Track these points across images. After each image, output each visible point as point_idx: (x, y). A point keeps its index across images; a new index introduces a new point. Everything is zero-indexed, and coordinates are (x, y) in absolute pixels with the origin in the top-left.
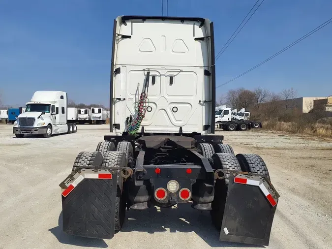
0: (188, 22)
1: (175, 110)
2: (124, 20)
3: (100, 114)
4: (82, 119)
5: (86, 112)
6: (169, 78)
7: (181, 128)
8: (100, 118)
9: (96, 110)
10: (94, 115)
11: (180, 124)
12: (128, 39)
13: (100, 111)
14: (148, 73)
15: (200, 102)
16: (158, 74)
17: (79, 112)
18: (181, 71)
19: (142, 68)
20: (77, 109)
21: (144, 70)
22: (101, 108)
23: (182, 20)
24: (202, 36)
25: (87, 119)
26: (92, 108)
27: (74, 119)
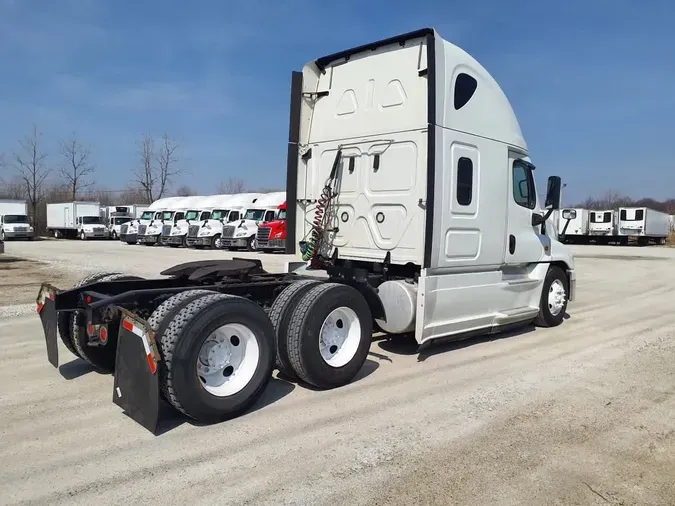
0: (410, 42)
1: (380, 218)
2: (322, 65)
3: (641, 223)
4: (599, 234)
5: (607, 218)
6: (373, 157)
7: (389, 254)
8: (639, 231)
9: (631, 213)
10: (625, 224)
11: (387, 244)
12: (325, 97)
13: (639, 216)
14: (339, 153)
15: (421, 201)
16: (358, 153)
17: (592, 218)
18: (391, 142)
20: (586, 212)
21: (330, 150)
22: (644, 209)
23: (403, 41)
24: (426, 67)
25: (610, 234)
26: (620, 209)
27: (580, 233)
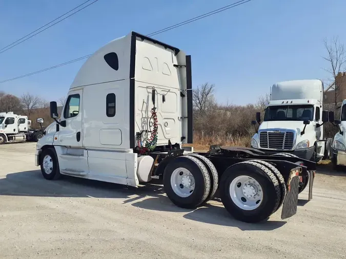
0: (168, 49)
1: (166, 124)
6: (162, 96)
7: (169, 141)
14: (154, 91)
15: (179, 118)
18: (169, 91)
19: (146, 85)
21: (147, 88)
23: (166, 46)
24: (177, 64)
